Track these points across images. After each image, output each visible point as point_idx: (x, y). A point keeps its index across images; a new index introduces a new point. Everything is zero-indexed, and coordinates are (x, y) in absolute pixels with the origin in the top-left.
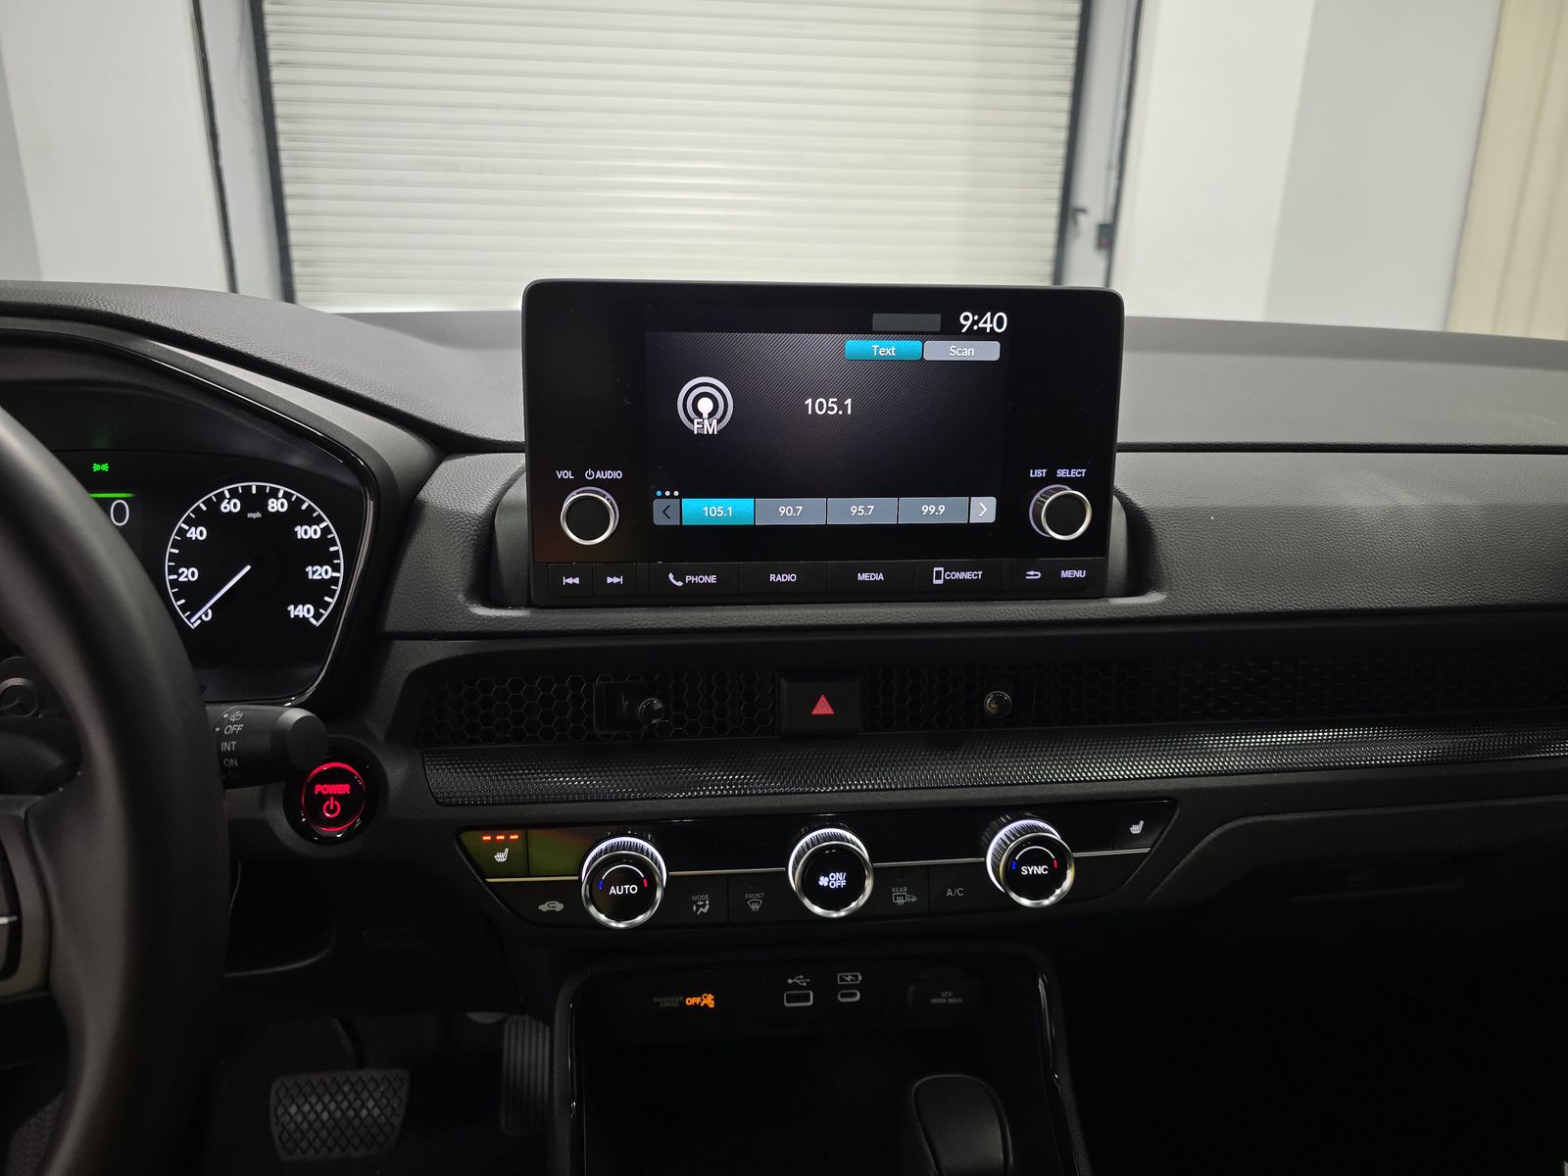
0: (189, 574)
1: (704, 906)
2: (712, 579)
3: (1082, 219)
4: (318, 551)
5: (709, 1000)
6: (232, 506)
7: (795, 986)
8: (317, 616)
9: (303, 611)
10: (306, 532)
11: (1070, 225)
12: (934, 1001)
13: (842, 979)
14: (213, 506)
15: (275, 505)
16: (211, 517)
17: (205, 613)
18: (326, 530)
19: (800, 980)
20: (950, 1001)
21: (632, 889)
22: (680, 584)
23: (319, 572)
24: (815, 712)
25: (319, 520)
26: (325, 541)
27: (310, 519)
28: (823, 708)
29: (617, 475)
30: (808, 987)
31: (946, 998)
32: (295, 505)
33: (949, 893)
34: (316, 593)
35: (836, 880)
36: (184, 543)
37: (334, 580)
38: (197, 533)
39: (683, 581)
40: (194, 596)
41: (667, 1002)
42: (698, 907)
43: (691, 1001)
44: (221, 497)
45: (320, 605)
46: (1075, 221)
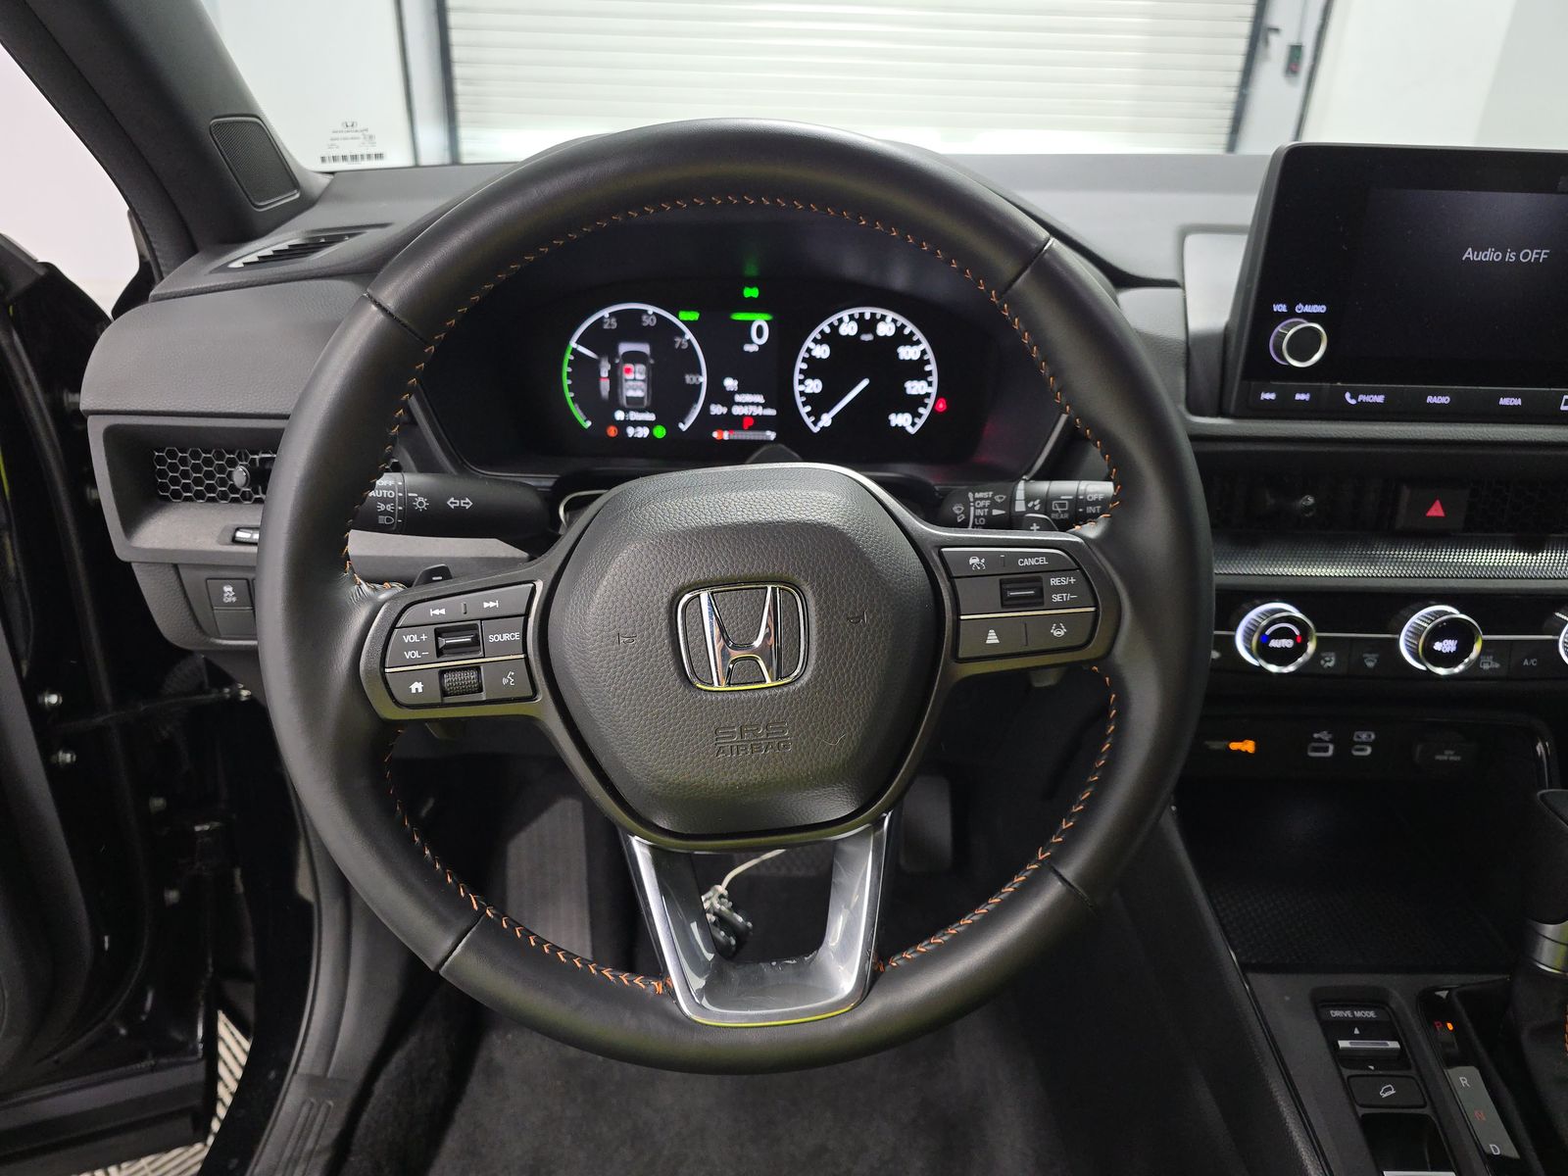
0: (814, 386)
1: (1330, 661)
2: (1380, 399)
3: (1273, 38)
4: (917, 370)
5: (1249, 746)
6: (849, 329)
7: (1320, 740)
8: (913, 424)
9: (901, 420)
10: (907, 353)
11: (1261, 45)
12: (1438, 757)
13: (1359, 737)
14: (834, 328)
15: (885, 329)
16: (832, 338)
17: (826, 420)
18: (924, 352)
19: (1325, 735)
20: (1452, 758)
21: (1288, 643)
22: (1353, 402)
23: (915, 387)
24: (1429, 514)
25: (918, 342)
26: (922, 362)
27: (909, 340)
28: (1436, 511)
29: (1321, 309)
30: (1331, 741)
31: (1449, 756)
32: (900, 329)
33: (1526, 662)
34: (913, 404)
35: (1447, 646)
36: (811, 360)
37: (928, 395)
38: (822, 352)
39: (1357, 399)
40: (819, 404)
41: (1216, 745)
42: (1326, 661)
43: (1234, 746)
44: (841, 321)
45: (916, 415)
46: (1267, 42)
